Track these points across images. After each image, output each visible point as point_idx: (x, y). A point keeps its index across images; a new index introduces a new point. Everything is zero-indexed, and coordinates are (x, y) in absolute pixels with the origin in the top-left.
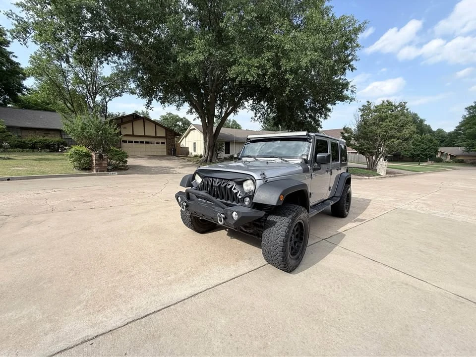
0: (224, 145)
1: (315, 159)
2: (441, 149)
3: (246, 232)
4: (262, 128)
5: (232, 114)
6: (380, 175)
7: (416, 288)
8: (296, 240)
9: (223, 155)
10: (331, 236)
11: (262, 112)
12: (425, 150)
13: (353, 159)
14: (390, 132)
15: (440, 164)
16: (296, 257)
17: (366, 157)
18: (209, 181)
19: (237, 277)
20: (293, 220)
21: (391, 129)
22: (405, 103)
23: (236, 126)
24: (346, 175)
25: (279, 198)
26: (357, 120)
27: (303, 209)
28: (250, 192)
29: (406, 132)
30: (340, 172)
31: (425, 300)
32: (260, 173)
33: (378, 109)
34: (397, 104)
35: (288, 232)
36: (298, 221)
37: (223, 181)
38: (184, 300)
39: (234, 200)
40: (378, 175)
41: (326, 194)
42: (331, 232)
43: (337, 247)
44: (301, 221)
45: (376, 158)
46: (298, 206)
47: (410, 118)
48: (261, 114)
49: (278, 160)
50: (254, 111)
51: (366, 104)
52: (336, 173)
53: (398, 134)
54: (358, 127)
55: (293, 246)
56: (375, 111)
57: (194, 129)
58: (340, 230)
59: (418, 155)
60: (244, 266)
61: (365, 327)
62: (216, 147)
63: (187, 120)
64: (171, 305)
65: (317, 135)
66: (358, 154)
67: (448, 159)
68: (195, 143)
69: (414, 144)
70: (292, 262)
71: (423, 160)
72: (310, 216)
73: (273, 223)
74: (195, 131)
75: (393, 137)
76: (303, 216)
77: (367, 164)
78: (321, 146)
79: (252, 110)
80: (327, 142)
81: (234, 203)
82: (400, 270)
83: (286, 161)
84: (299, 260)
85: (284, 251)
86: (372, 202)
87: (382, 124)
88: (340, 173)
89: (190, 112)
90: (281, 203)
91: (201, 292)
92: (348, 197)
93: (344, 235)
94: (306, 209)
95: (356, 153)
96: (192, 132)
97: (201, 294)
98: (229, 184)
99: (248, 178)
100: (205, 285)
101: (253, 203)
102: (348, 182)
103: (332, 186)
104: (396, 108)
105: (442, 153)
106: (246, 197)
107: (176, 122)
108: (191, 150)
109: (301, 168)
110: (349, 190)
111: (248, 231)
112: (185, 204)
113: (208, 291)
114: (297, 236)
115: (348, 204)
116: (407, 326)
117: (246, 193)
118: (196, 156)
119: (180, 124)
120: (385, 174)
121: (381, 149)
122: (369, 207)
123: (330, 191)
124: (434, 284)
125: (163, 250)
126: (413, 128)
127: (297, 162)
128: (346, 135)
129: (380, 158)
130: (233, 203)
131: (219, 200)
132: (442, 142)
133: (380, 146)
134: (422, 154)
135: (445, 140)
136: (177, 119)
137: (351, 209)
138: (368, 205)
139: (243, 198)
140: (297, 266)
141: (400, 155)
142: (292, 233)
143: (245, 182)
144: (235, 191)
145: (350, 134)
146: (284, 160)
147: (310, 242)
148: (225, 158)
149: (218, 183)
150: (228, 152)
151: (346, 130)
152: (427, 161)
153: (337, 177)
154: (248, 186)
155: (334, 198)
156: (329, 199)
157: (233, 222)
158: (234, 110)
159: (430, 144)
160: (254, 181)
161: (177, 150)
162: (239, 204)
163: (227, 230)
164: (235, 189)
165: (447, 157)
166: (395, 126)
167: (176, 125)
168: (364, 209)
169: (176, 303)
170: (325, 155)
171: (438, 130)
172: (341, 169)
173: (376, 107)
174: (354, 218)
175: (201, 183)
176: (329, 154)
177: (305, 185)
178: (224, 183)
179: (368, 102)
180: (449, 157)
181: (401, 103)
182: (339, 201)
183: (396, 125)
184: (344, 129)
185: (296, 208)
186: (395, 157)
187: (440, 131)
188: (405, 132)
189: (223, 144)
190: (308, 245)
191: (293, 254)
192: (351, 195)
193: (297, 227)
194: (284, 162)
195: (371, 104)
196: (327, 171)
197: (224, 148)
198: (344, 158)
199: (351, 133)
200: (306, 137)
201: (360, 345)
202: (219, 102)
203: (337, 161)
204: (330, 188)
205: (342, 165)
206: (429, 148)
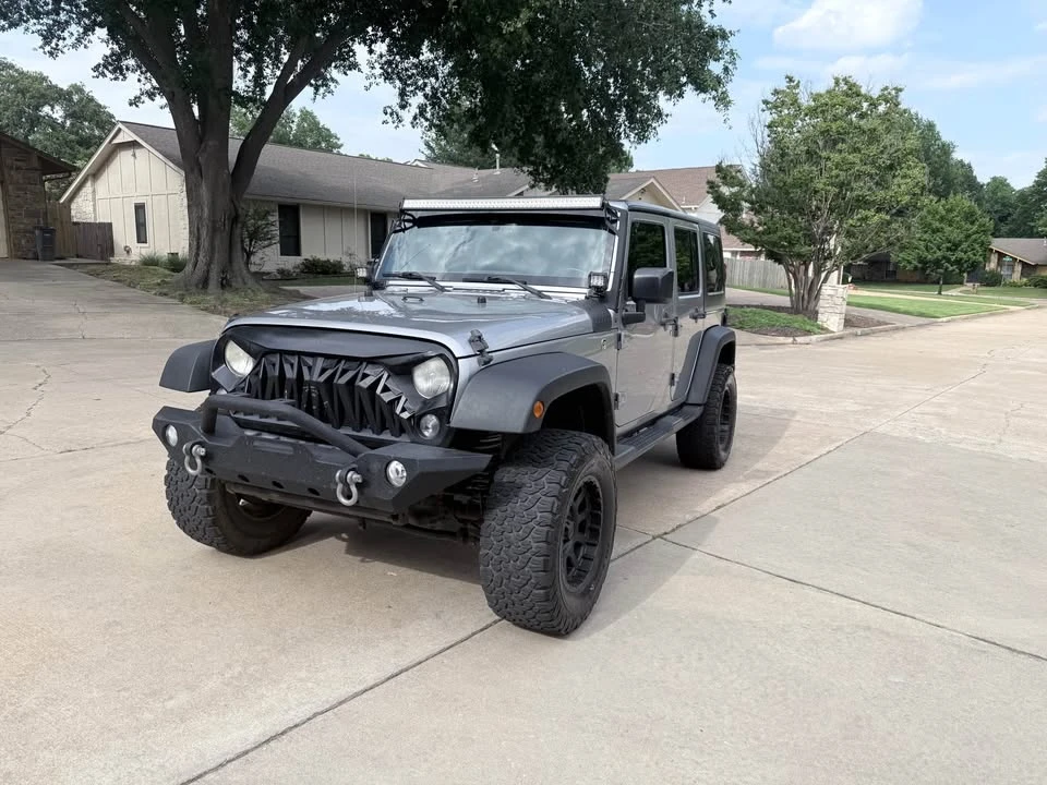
0: (275, 218)
1: (628, 287)
2: (998, 244)
3: (426, 530)
4: (428, 152)
5: (308, 91)
6: (826, 330)
7: (888, 634)
8: (580, 538)
9: (270, 258)
10: (680, 526)
11: (428, 90)
12: (955, 246)
13: (746, 276)
14: (854, 185)
15: (994, 293)
16: (581, 587)
17: (788, 271)
18: (287, 367)
19: (406, 670)
20: (572, 476)
21: (858, 177)
22: (899, 90)
23: (318, 138)
24: (719, 334)
25: (532, 414)
26: (759, 139)
27: (597, 441)
28: (436, 398)
29: (901, 187)
30: (702, 325)
31: (905, 658)
32: (469, 335)
33: (820, 108)
34: (875, 94)
35: (560, 509)
36: (586, 479)
37: (342, 366)
38: (246, 752)
39: (383, 428)
40: (824, 330)
41: (662, 397)
42: (678, 516)
43: (696, 556)
44: (594, 479)
45: (817, 272)
46: (585, 435)
47: (913, 142)
48: (426, 96)
49: (514, 291)
50: (398, 83)
51: (783, 85)
52: (690, 327)
53: (881, 194)
54: (764, 165)
55: (573, 556)
56: (812, 112)
57: (133, 145)
58: (705, 506)
59: (937, 263)
60: (421, 639)
61: (763, 737)
62: (244, 224)
63: (91, 100)
64: (206, 773)
65: (632, 209)
66: (763, 258)
67: (1016, 276)
68: (140, 209)
69: (926, 227)
70: (570, 601)
71: (950, 280)
72: (618, 466)
73: (515, 489)
74: (138, 152)
75: (861, 202)
76: (598, 462)
77: (791, 295)
78: (644, 242)
79: (388, 77)
80: (662, 228)
81: (386, 436)
82: (856, 597)
83: (540, 294)
84: (590, 598)
85: (548, 568)
86: (798, 418)
87: (828, 159)
88: (703, 329)
89: (113, 65)
90: (536, 427)
91: (296, 726)
92: (729, 401)
93: (716, 521)
94: (606, 441)
95: (758, 254)
96: (124, 157)
97: (296, 730)
98: (365, 376)
99: (430, 353)
100: (304, 704)
101: (451, 429)
102: (727, 354)
103: (678, 370)
104: (874, 105)
105: (1001, 255)
106: (425, 414)
107: (37, 108)
108: (124, 235)
109: (586, 317)
110: (729, 381)
111: (428, 526)
112: (202, 451)
113: (320, 718)
114: (582, 528)
115: (726, 428)
116: (858, 718)
117: (425, 402)
118: (150, 262)
119: (58, 113)
120: (842, 326)
121: (832, 242)
122: (787, 434)
123: (674, 388)
124: (929, 620)
125: (117, 623)
126: (919, 173)
127: (574, 298)
128: (726, 191)
129: (829, 273)
130: (382, 437)
131: (346, 431)
132: (1003, 219)
133: (828, 231)
134: (948, 260)
135: (1009, 215)
136: (41, 91)
137: (736, 443)
138: (786, 427)
139: (417, 420)
140: (584, 617)
141: (888, 262)
142: (568, 517)
143: (422, 366)
144: (387, 397)
145: (736, 189)
146: (532, 291)
147: (618, 547)
148: (281, 272)
149: (323, 371)
150: (291, 245)
151: (725, 173)
152: (961, 283)
153: (694, 339)
154: (430, 379)
155: (685, 408)
156: (673, 411)
157: (392, 494)
158: (314, 74)
159: (968, 226)
160: (451, 363)
161: (58, 235)
162: (404, 438)
163: (344, 535)
164: (386, 389)
165: (1013, 271)
166: (868, 168)
167: (35, 121)
168: (774, 440)
169: (221, 765)
170: (656, 273)
171: (994, 179)
172: (704, 316)
173: (816, 97)
174: (746, 467)
175: (254, 372)
176: (669, 268)
177: (601, 370)
178: (344, 372)
179: (791, 80)
180: (1019, 268)
181: (886, 88)
182: (702, 415)
183: (873, 163)
184: (719, 169)
185: (578, 440)
186: (873, 270)
187: (999, 184)
188: (899, 186)
189: (268, 213)
190: (613, 556)
191: (574, 581)
192: (735, 398)
193: (579, 500)
194: (535, 298)
195: (798, 85)
196: (663, 324)
197: (276, 231)
198: (714, 274)
199: (741, 185)
200: (602, 214)
201: (749, 774)
202: (244, 34)
203: (693, 288)
204: (673, 376)
205: (709, 301)
206: (968, 236)
